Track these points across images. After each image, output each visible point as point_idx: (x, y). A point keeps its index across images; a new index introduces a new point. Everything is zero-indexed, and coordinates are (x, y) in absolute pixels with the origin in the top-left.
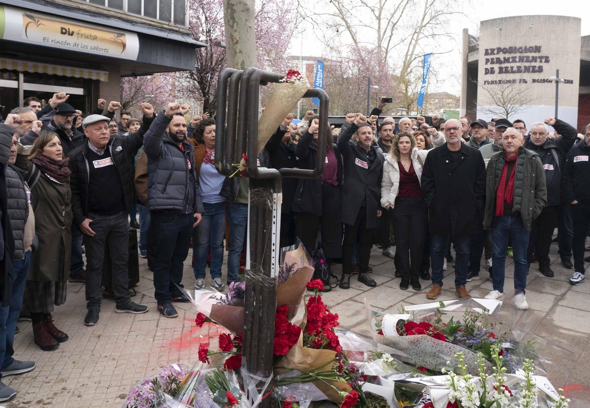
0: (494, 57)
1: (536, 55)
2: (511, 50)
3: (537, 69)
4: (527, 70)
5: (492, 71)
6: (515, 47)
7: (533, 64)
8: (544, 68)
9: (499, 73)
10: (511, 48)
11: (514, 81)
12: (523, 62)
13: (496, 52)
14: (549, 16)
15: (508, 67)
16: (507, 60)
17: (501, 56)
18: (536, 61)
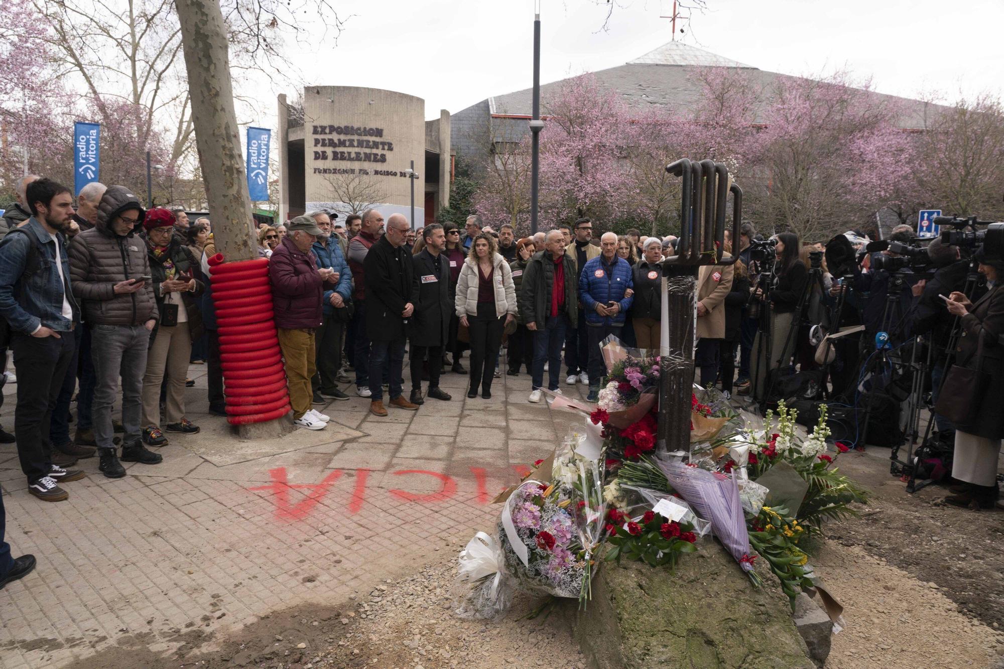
0: (327, 137)
1: (377, 139)
2: (347, 130)
3: (379, 157)
4: (368, 157)
5: (324, 157)
6: (352, 128)
7: (375, 151)
8: (387, 157)
9: (333, 159)
10: (346, 127)
11: (353, 171)
12: (362, 147)
13: (327, 131)
14: (391, 92)
15: (344, 153)
16: (342, 143)
17: (335, 137)
18: (377, 148)
